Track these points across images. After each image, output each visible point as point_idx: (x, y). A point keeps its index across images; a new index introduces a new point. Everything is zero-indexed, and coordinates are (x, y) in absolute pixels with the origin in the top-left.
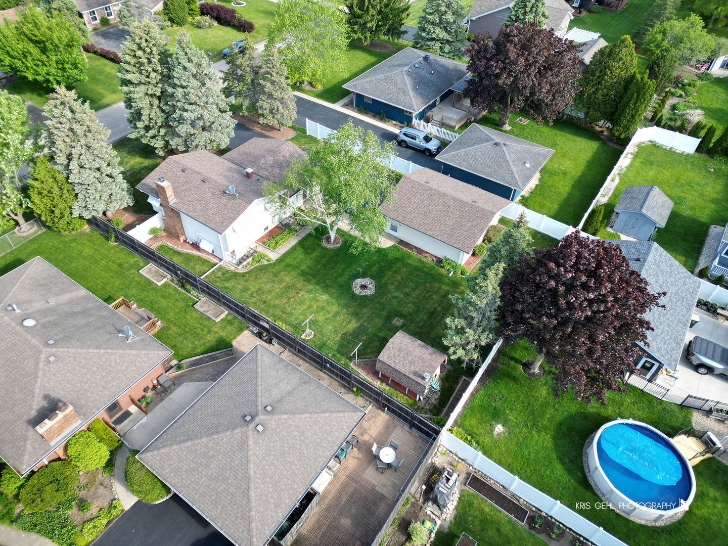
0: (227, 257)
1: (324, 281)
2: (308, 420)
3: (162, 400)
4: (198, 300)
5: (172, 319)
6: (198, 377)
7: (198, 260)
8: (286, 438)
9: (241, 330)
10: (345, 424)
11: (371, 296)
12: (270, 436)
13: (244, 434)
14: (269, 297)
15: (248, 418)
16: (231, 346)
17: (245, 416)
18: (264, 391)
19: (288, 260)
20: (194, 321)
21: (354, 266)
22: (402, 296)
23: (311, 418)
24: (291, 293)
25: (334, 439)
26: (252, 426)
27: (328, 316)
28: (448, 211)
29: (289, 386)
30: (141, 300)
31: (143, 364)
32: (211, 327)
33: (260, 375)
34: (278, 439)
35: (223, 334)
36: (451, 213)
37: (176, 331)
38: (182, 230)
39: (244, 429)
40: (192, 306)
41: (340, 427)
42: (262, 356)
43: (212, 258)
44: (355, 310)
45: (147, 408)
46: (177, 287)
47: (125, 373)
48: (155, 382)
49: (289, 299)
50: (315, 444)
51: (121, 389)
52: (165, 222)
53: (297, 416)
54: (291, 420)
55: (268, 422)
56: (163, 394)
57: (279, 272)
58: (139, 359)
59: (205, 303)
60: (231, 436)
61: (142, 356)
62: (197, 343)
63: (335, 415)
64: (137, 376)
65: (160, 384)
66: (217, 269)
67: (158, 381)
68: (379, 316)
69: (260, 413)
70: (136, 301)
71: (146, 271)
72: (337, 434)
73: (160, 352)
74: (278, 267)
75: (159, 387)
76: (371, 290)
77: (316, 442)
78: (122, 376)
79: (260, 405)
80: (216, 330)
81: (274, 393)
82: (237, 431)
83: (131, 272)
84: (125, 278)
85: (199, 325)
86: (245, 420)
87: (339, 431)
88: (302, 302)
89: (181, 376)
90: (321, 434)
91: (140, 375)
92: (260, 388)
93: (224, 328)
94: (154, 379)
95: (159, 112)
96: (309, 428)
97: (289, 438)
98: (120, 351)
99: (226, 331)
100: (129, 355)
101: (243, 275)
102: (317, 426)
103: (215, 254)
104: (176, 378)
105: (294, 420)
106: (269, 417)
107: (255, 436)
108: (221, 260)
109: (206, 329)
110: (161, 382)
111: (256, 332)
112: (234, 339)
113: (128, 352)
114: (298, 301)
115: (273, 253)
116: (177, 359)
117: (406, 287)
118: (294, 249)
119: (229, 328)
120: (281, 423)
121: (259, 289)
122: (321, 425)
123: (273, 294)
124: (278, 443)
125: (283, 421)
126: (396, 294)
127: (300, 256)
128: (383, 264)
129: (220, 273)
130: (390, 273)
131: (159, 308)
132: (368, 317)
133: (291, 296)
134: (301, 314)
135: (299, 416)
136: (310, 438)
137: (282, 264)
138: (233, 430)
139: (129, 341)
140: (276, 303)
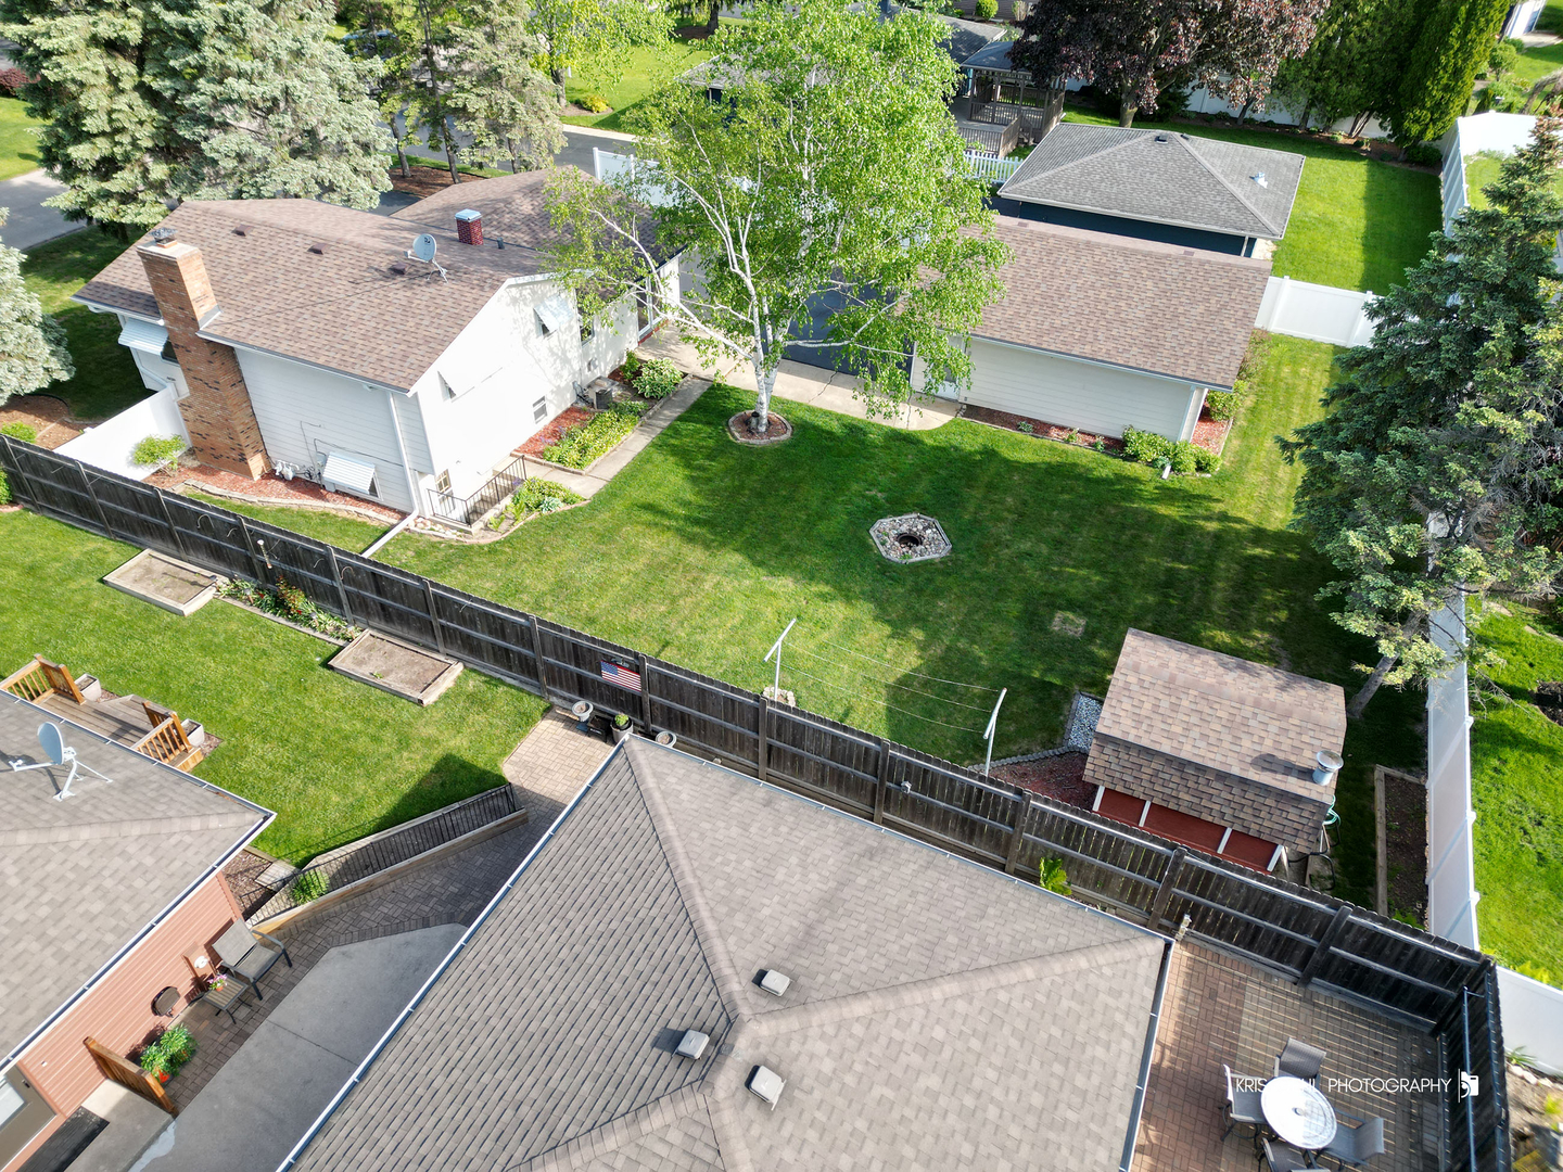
0: (426, 503)
1: (775, 538)
2: (961, 1006)
3: (243, 1037)
4: (341, 642)
5: (248, 719)
6: (386, 917)
7: (324, 523)
8: (896, 1115)
9: (525, 722)
10: (1111, 1001)
11: (943, 561)
12: (821, 1116)
13: (696, 1131)
14: (604, 604)
15: (696, 1045)
16: (500, 781)
17: (678, 1037)
18: (723, 910)
19: (637, 493)
20: (340, 715)
21: (855, 487)
22: (1044, 549)
23: (968, 997)
24: (676, 582)
25: (1095, 1080)
26: (727, 1079)
27: (824, 636)
28: (1118, 286)
29: (813, 876)
30: (121, 671)
31: (139, 883)
32: (409, 724)
33: (678, 845)
34: (861, 1124)
35: (459, 744)
36: (1131, 288)
37: (270, 756)
38: (253, 435)
39: (691, 1104)
40: (326, 664)
41: (1099, 1017)
42: (658, 776)
43: (371, 513)
44: (909, 607)
45: (175, 1086)
46: (257, 611)
47: (52, 932)
48: (202, 962)
49: (674, 601)
50: (1031, 1121)
51: (32, 1012)
52: (189, 414)
53: (906, 997)
54: (892, 1020)
55: (795, 1047)
56: (243, 1012)
57: (617, 528)
58: (118, 862)
59: (371, 648)
60: (632, 1152)
61: (132, 849)
62: (360, 786)
63: (1057, 967)
64: (110, 938)
65: (225, 970)
66: (395, 541)
67: (215, 958)
68: (997, 615)
69: (745, 1011)
70: (102, 676)
71: (132, 575)
72: (1100, 1052)
73: (214, 822)
74: (606, 515)
75: (221, 981)
76: (935, 547)
77: (1030, 1108)
78: (35, 946)
79: (727, 971)
80: (431, 731)
81: (766, 911)
82: (657, 1120)
83: (73, 585)
84: (51, 606)
85: (359, 725)
86: (685, 1057)
87: (1103, 1035)
88: (720, 606)
89: (312, 922)
90: (1036, 1064)
91: (122, 933)
92: (700, 900)
93: (458, 724)
94: (194, 947)
95: (140, 102)
96: (975, 1044)
97: (909, 1113)
98: (22, 838)
99: (466, 730)
100: (65, 848)
101: (492, 550)
102: (1006, 1030)
103: (381, 499)
104: (288, 933)
105: (903, 1015)
106: (789, 1023)
107: (755, 1131)
108: (404, 515)
109: (388, 735)
110: (229, 959)
111: (585, 716)
112: (503, 753)
113: (63, 836)
114: (707, 602)
115: (578, 479)
116: (288, 857)
117: (1049, 522)
118: (642, 461)
119: (478, 719)
120: (851, 1043)
121: (561, 585)
122: (1020, 1024)
123: (611, 593)
124: (869, 1148)
125: (858, 1030)
126: (1026, 546)
127: (672, 477)
128: (943, 473)
129: (410, 553)
130: (978, 493)
131: (195, 686)
132: (963, 624)
133: (676, 591)
134: (727, 642)
135: (917, 996)
136: (997, 1093)
137: (619, 506)
138: (635, 1120)
139: (66, 793)
140: (632, 618)
